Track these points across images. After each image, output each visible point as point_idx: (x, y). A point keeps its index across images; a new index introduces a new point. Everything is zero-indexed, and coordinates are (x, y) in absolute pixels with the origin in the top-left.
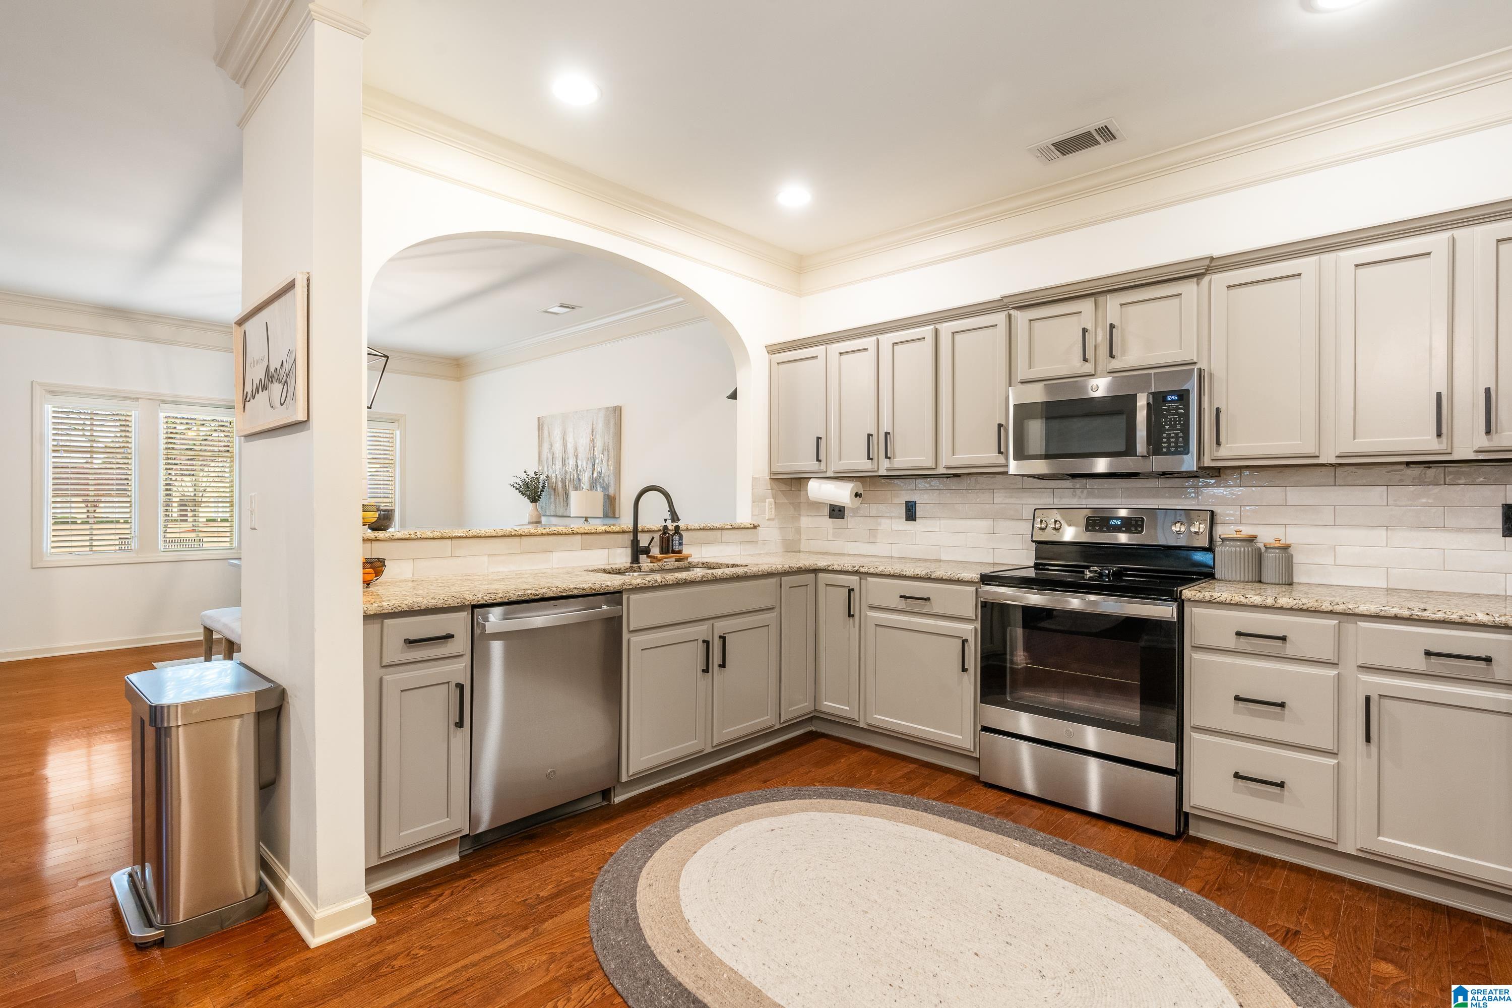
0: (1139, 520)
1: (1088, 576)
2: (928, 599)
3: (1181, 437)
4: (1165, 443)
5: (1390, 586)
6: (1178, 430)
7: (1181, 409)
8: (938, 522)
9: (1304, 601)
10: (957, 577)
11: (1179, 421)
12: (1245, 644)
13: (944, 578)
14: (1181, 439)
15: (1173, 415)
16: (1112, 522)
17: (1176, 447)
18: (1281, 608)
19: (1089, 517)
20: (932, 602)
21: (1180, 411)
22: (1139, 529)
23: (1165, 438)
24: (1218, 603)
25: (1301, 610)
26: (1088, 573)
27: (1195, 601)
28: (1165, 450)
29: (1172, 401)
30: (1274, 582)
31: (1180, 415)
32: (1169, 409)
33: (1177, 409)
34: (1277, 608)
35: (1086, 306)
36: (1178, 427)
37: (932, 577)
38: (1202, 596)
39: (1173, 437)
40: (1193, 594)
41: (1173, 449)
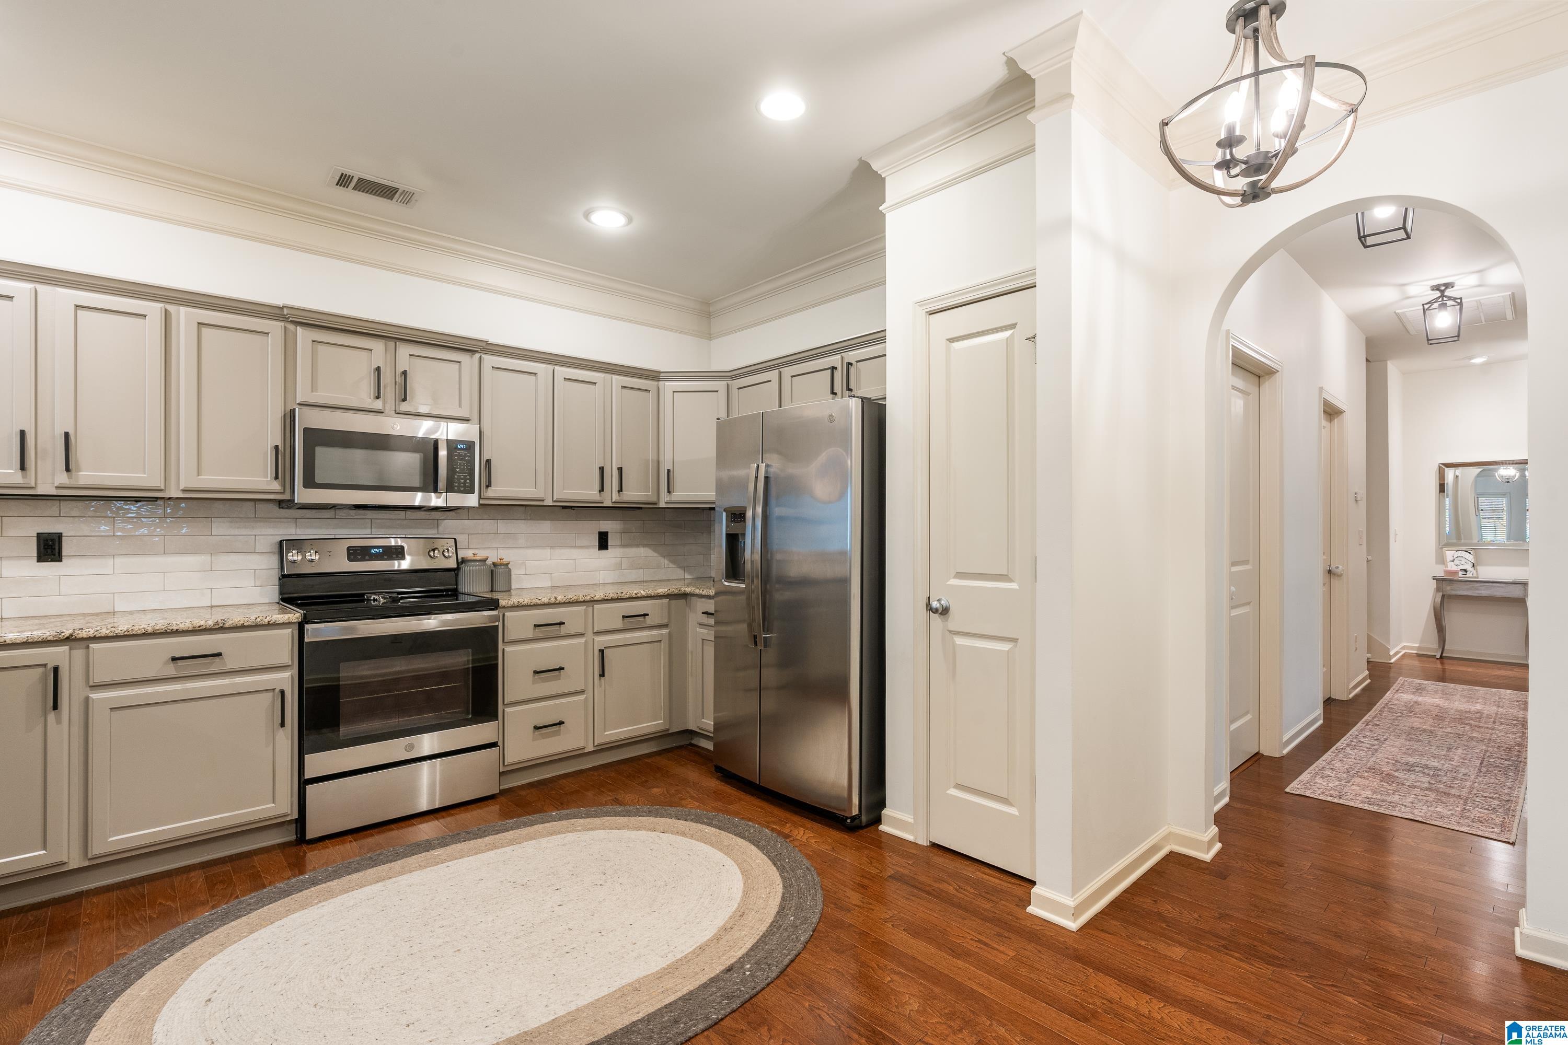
0: (399, 549)
1: (381, 602)
2: (219, 655)
3: (468, 479)
4: (456, 483)
5: (552, 586)
6: (465, 473)
7: (468, 456)
8: (110, 561)
9: (570, 596)
10: (266, 621)
11: (467, 466)
12: (540, 632)
13: (246, 624)
14: (468, 481)
15: (461, 460)
16: (373, 551)
17: (465, 486)
18: (559, 603)
19: (349, 547)
20: (224, 657)
21: (467, 458)
22: (400, 556)
23: (456, 479)
24: (523, 606)
25: (569, 603)
26: (381, 600)
27: (508, 607)
28: (456, 488)
29: (461, 449)
30: (504, 590)
31: (468, 461)
32: (459, 456)
33: (465, 456)
34: (557, 604)
35: (378, 346)
36: (466, 471)
37: (227, 625)
38: (512, 603)
39: (462, 479)
40: (506, 602)
41: (462, 489)
